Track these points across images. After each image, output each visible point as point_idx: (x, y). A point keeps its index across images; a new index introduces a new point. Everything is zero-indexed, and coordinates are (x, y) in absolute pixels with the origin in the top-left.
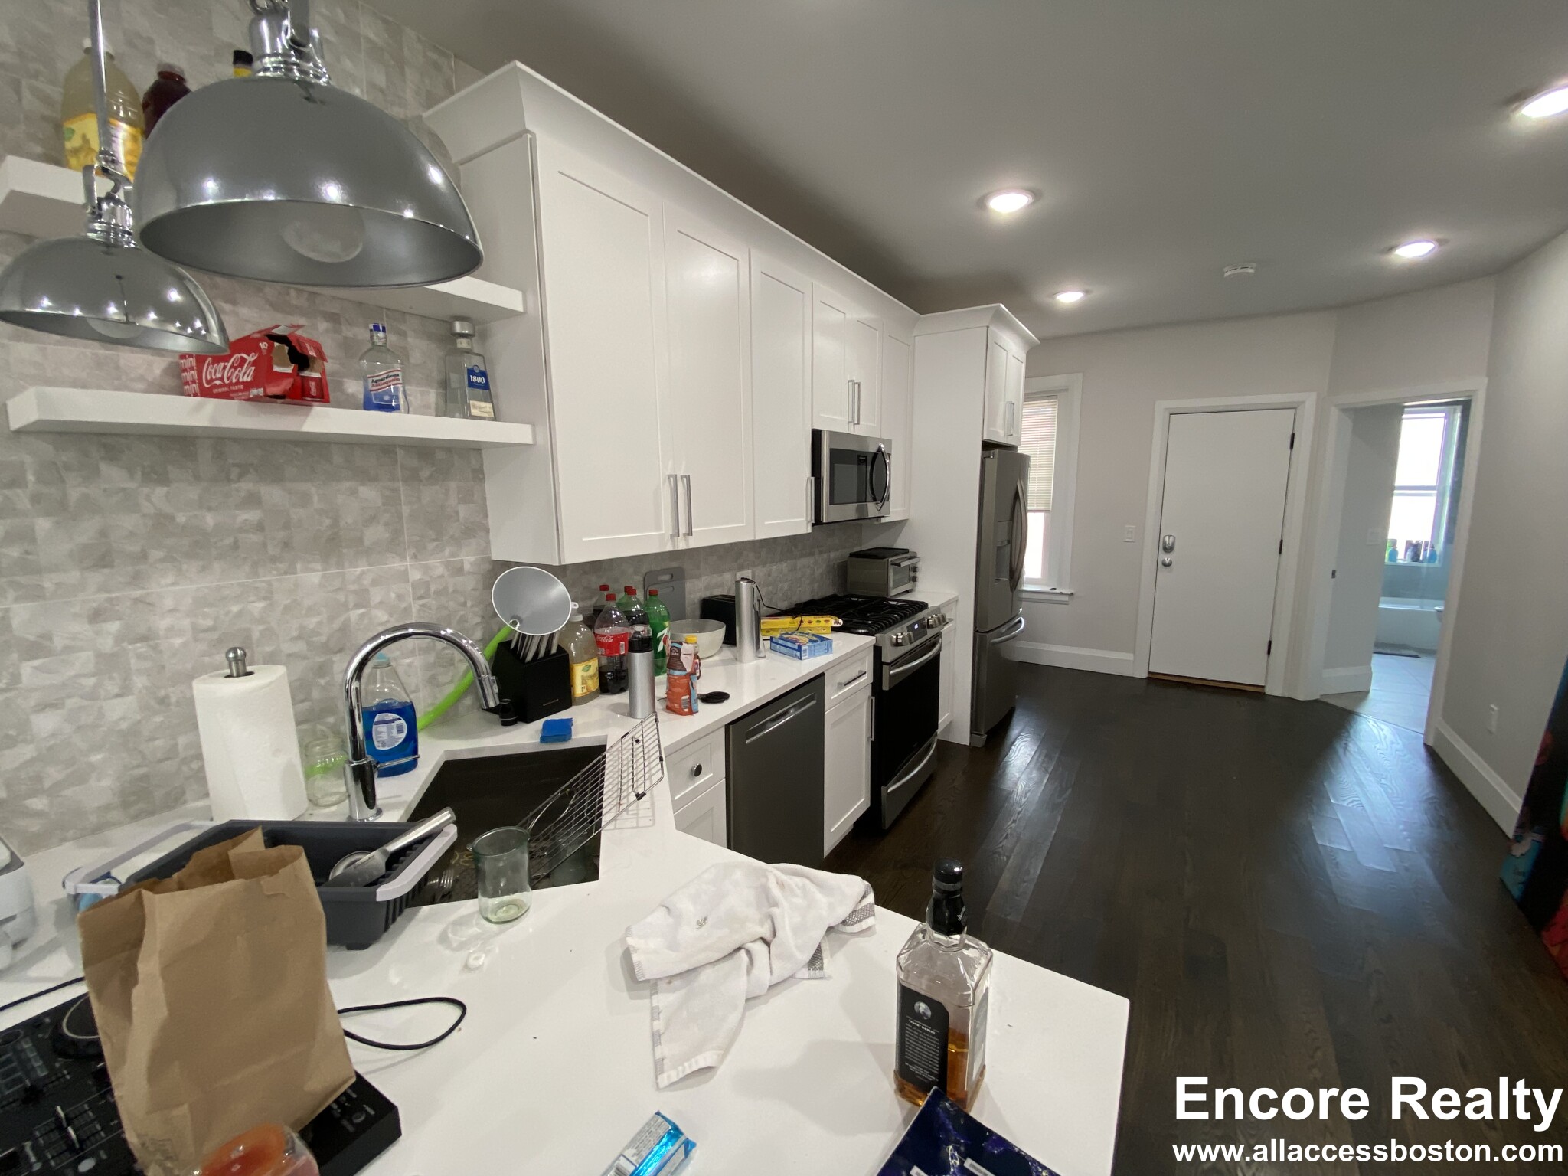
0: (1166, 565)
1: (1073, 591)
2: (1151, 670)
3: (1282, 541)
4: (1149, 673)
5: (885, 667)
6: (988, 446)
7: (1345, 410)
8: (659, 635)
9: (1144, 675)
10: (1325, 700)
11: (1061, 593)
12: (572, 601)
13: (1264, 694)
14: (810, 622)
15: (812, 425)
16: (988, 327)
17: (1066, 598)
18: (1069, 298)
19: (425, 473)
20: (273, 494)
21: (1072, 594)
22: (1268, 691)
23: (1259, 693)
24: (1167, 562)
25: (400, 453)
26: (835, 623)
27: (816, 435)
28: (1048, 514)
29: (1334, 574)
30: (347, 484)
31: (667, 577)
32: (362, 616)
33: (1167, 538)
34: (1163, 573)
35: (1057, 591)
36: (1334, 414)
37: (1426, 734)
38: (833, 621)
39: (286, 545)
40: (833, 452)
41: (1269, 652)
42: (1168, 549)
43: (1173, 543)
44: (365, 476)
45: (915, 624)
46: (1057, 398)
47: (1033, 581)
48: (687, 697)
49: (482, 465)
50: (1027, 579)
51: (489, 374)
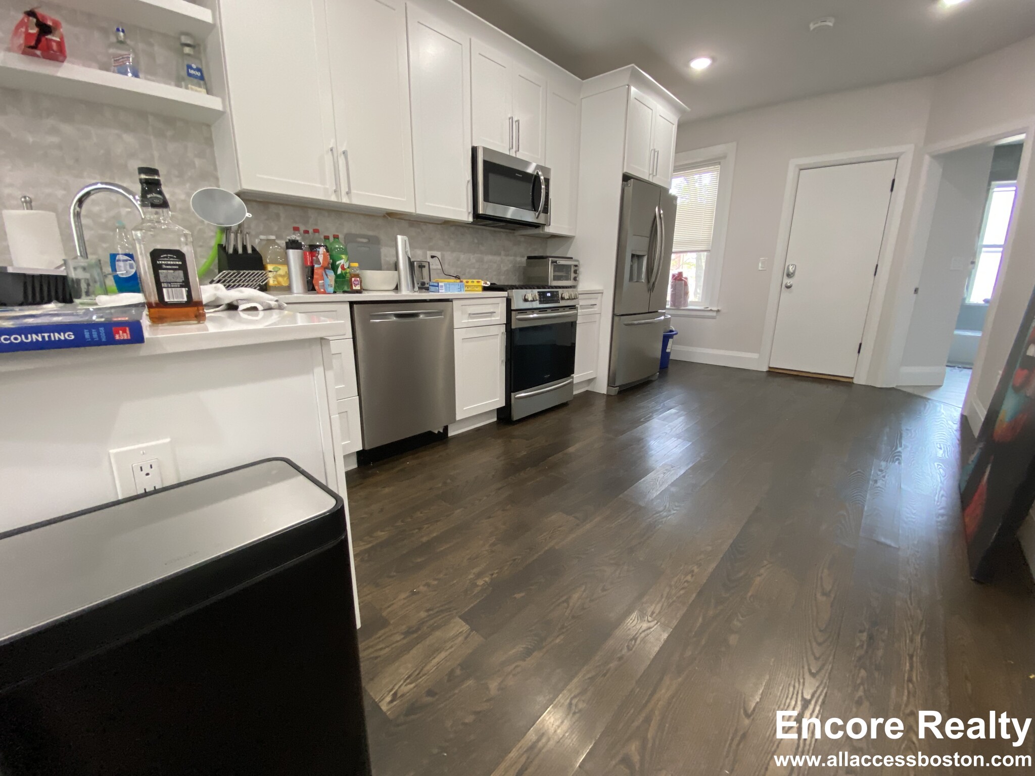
0: (788, 287)
1: (719, 308)
2: (771, 366)
3: (877, 266)
4: (770, 368)
5: (513, 313)
6: (626, 178)
7: (937, 157)
8: (338, 263)
9: (765, 369)
10: (899, 388)
11: (711, 310)
12: (248, 212)
13: (853, 383)
14: (467, 282)
15: (472, 143)
16: (628, 86)
17: (714, 314)
18: (700, 65)
19: (169, 133)
20: (67, 129)
21: (718, 311)
22: (855, 381)
23: (850, 382)
24: (789, 284)
25: (151, 119)
26: (484, 283)
27: (474, 150)
28: (709, 253)
29: (916, 291)
30: (116, 131)
31: (365, 240)
32: (129, 213)
33: (791, 267)
34: (785, 294)
35: (709, 309)
36: (927, 158)
37: (963, 408)
38: (483, 282)
39: (77, 160)
40: (485, 163)
41: (859, 352)
42: (789, 275)
43: (794, 272)
44: (126, 128)
45: (548, 292)
46: (720, 164)
47: (693, 303)
48: (322, 281)
49: (211, 135)
50: (690, 302)
51: (204, 70)
